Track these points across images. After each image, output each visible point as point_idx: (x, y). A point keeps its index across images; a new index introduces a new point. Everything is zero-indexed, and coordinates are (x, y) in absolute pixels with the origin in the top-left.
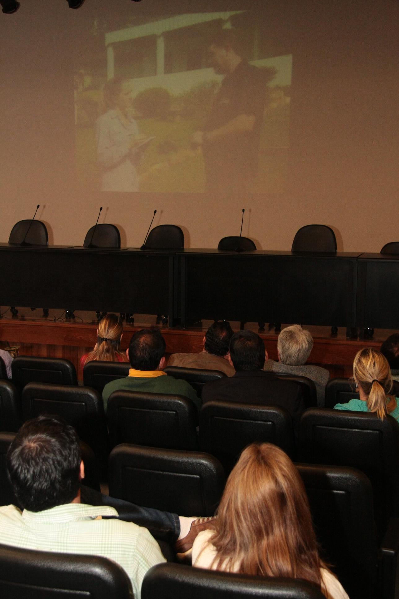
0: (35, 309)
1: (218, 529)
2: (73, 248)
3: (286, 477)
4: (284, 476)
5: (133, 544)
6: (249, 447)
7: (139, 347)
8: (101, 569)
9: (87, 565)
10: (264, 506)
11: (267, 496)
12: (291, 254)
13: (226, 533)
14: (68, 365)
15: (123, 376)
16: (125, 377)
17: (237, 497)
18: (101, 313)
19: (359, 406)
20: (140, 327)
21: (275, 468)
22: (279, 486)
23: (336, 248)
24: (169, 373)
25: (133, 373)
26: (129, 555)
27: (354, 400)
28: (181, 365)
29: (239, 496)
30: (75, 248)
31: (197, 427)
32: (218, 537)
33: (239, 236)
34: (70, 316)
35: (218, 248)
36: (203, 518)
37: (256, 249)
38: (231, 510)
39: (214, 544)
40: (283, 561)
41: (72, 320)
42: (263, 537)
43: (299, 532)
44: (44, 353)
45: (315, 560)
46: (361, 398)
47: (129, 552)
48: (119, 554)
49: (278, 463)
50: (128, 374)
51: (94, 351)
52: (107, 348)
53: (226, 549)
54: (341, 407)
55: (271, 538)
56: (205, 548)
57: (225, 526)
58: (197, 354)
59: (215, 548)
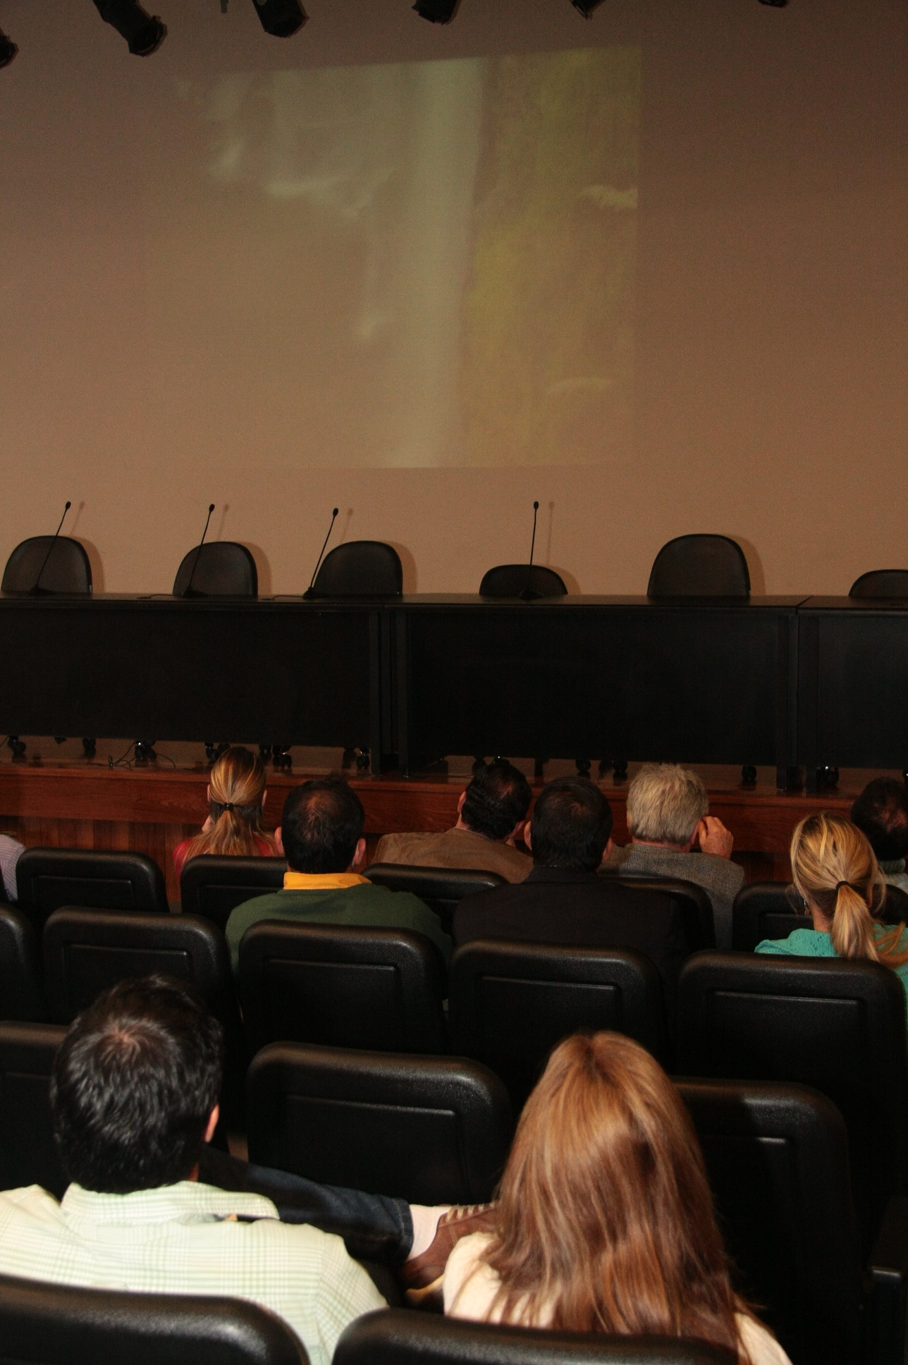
0: (64, 740)
1: (502, 1230)
2: (150, 598)
3: (653, 1107)
4: (648, 1105)
5: (315, 1270)
6: (566, 1042)
7: (309, 821)
8: (240, 1327)
9: (206, 1318)
10: (605, 1176)
11: (611, 1152)
12: (646, 602)
13: (519, 1239)
14: (146, 865)
15: (271, 889)
16: (276, 892)
17: (542, 1157)
18: (216, 746)
19: (811, 943)
20: (306, 776)
21: (626, 1087)
22: (637, 1128)
23: (748, 587)
24: (376, 879)
25: (294, 881)
26: (306, 1294)
27: (801, 930)
28: (403, 861)
29: (548, 1154)
30: (153, 598)
31: (444, 1002)
32: (502, 1249)
33: (527, 562)
34: (146, 755)
35: (480, 592)
36: (464, 1207)
37: (567, 593)
38: (530, 1185)
39: (494, 1265)
40: (650, 1299)
41: (150, 763)
42: (605, 1246)
43: (685, 1231)
44: (88, 840)
45: (722, 1294)
46: (815, 928)
47: (306, 1288)
48: (284, 1294)
49: (633, 1076)
50: (282, 886)
51: (203, 835)
52: (234, 825)
53: (521, 1274)
54: (772, 947)
55: (622, 1248)
56: (473, 1274)
57: (517, 1224)
58: (441, 835)
59: (496, 1274)
